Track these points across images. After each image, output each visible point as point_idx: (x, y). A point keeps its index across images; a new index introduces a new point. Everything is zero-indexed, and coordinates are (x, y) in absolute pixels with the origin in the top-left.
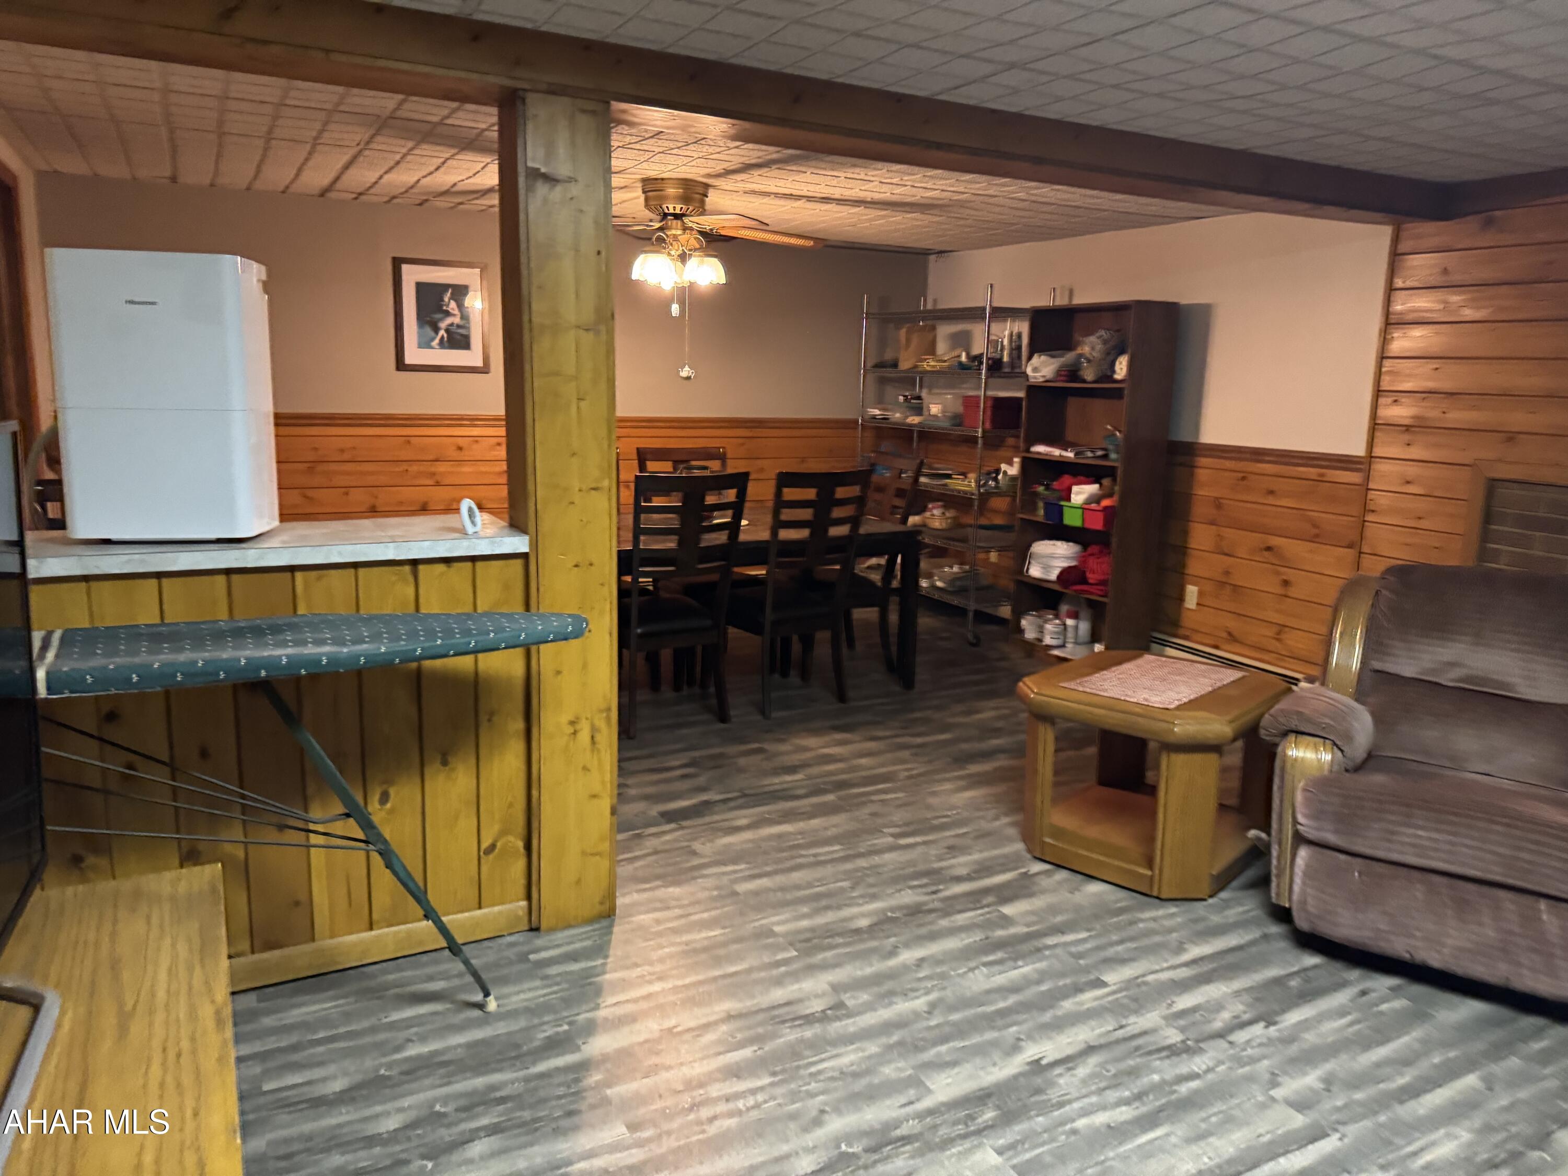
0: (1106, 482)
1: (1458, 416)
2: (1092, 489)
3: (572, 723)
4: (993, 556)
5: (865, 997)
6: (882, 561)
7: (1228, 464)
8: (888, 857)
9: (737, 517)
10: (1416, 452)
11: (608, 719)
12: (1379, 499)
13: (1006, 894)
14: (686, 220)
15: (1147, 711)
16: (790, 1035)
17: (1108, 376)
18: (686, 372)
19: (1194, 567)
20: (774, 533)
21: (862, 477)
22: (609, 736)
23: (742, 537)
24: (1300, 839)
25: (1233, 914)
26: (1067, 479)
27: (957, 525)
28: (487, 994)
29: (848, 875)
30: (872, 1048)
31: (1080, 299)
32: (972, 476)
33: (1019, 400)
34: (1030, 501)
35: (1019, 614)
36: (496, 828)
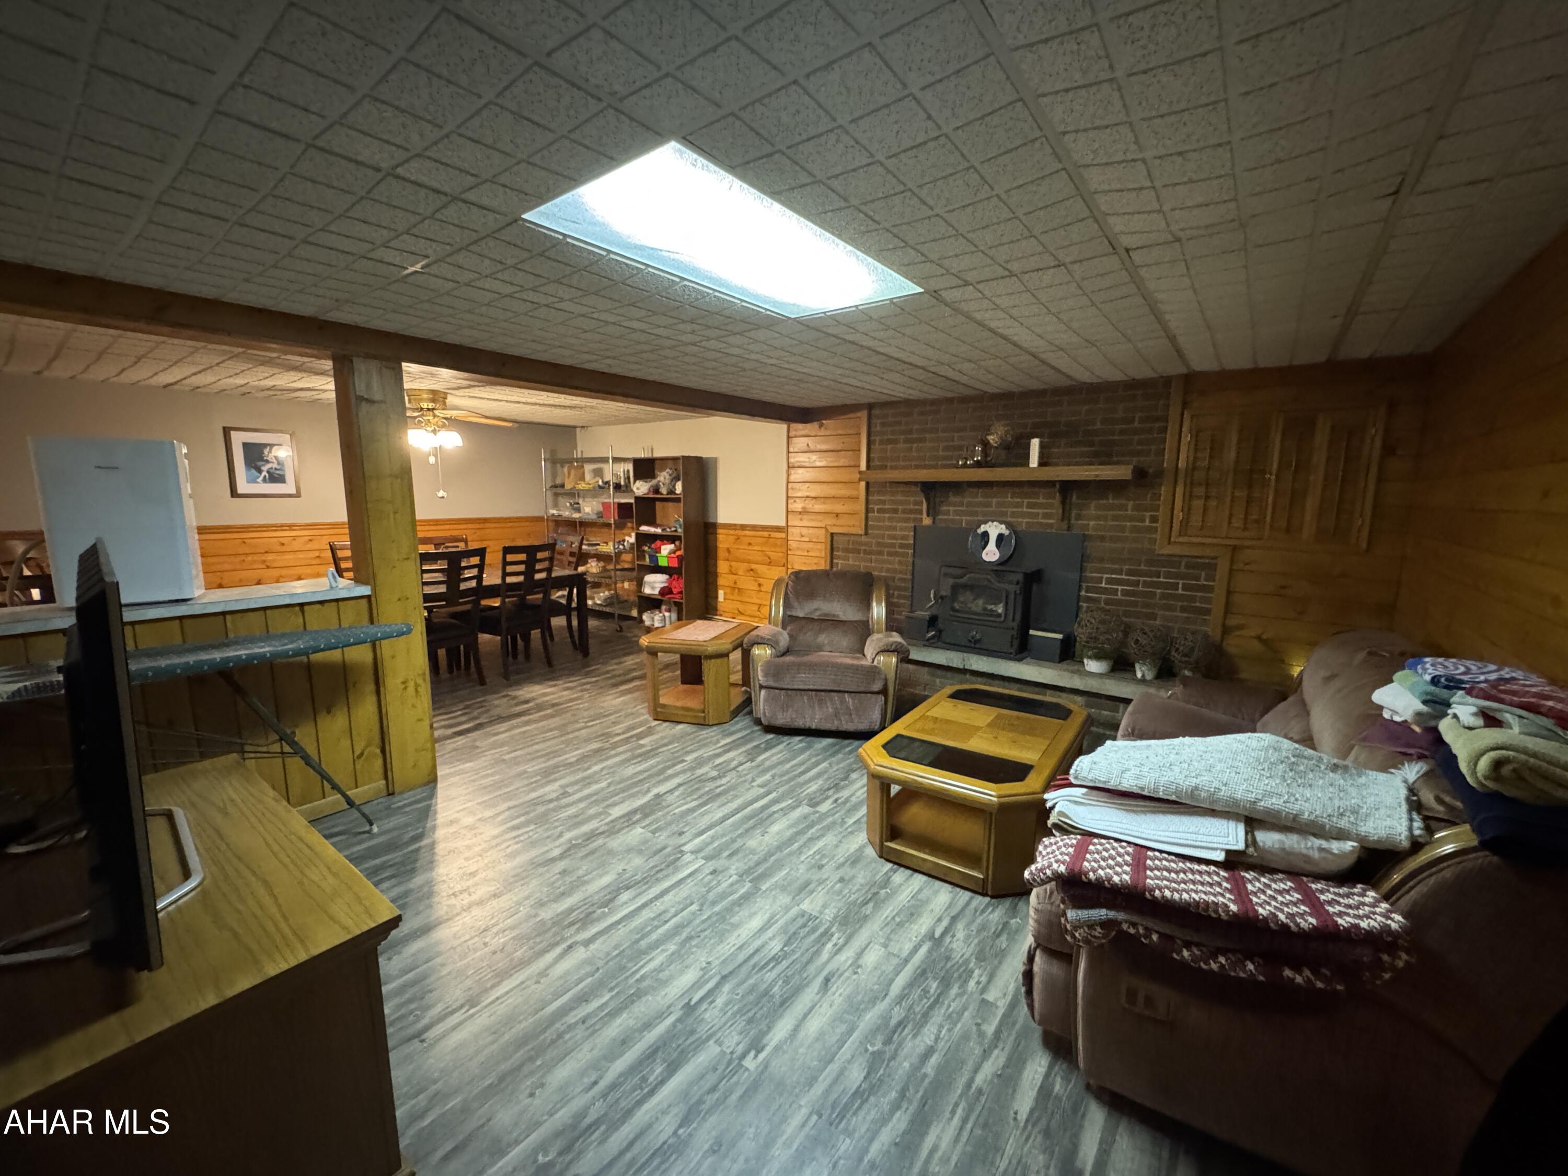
0: (677, 543)
1: (819, 507)
2: (672, 547)
3: (404, 683)
4: (626, 585)
5: (576, 788)
6: (566, 593)
7: (732, 532)
8: (583, 731)
9: (481, 572)
10: (805, 523)
11: (424, 680)
12: (792, 544)
13: (640, 736)
14: (436, 412)
15: (699, 644)
16: (541, 809)
17: (672, 492)
18: (441, 493)
19: (721, 581)
20: (504, 579)
21: (551, 547)
22: (426, 689)
23: (484, 583)
24: (761, 687)
25: (739, 726)
26: (658, 542)
27: (605, 570)
28: (371, 824)
29: (563, 742)
30: (582, 805)
31: (658, 454)
32: (611, 544)
33: (631, 504)
34: (641, 555)
35: (641, 613)
36: (363, 744)
